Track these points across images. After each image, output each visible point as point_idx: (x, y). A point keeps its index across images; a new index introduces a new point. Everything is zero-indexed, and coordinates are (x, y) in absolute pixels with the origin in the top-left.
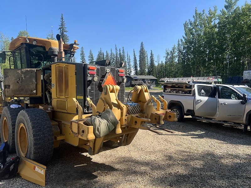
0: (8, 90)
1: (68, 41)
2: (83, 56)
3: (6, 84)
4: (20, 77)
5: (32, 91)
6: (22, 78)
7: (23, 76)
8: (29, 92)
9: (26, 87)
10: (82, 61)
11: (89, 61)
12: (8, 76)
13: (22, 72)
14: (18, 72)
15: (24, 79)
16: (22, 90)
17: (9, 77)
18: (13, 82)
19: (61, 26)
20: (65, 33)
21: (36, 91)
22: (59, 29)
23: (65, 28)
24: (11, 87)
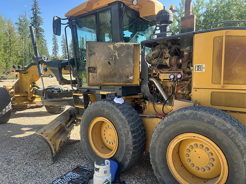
0: (95, 74)
1: (42, 23)
2: (55, 41)
3: (91, 66)
4: (113, 55)
5: (128, 77)
6: (115, 56)
7: (117, 54)
8: (124, 79)
9: (120, 71)
10: (54, 46)
11: (62, 47)
12: (95, 54)
13: (115, 47)
14: (110, 48)
15: (118, 58)
16: (115, 75)
17: (97, 54)
18: (102, 62)
19: (34, 7)
20: (38, 15)
21: (133, 77)
22: (32, 9)
23: (39, 9)
24: (99, 71)
